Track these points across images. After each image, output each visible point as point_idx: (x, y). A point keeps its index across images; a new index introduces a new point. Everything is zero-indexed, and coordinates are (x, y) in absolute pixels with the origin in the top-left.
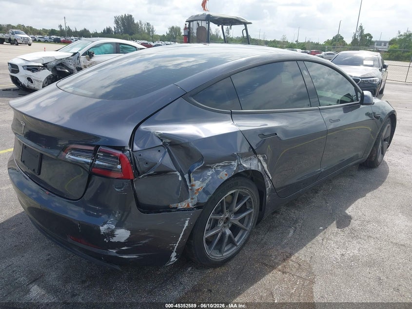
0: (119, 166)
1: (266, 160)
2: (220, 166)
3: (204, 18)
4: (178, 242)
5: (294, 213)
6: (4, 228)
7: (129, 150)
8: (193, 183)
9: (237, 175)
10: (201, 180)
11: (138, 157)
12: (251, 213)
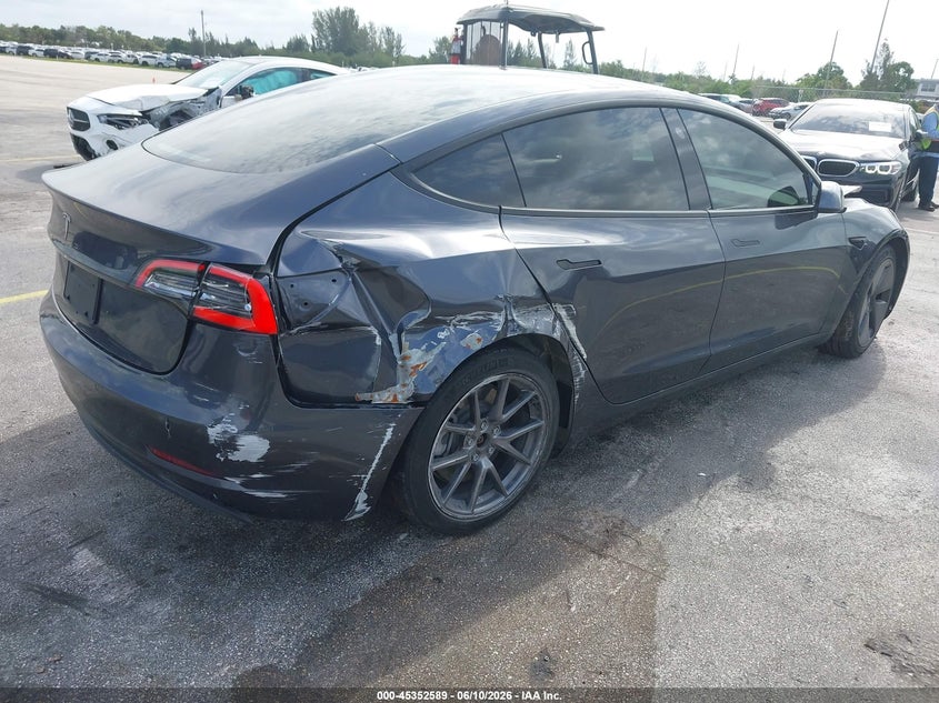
0: (248, 307)
1: (573, 318)
2: (465, 320)
3: (495, 14)
4: (371, 471)
5: (647, 443)
6: (32, 441)
7: (268, 275)
8: (407, 352)
9: (503, 343)
10: (424, 347)
11: (288, 288)
12: (539, 428)
